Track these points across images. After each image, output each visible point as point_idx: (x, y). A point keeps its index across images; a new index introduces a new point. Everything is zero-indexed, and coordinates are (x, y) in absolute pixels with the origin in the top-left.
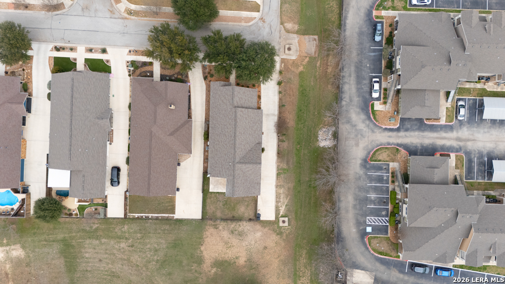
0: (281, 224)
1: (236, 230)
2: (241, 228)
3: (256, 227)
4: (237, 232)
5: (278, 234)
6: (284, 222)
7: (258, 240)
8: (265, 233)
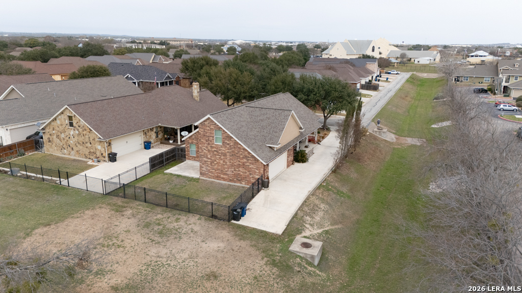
0: (295, 247)
1: (159, 224)
2: (175, 224)
3: (217, 232)
4: (161, 227)
5: (274, 264)
6: (306, 245)
7: (201, 255)
8: (236, 249)
